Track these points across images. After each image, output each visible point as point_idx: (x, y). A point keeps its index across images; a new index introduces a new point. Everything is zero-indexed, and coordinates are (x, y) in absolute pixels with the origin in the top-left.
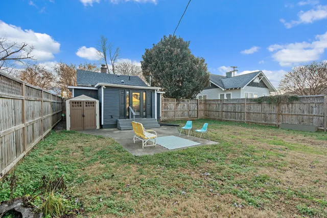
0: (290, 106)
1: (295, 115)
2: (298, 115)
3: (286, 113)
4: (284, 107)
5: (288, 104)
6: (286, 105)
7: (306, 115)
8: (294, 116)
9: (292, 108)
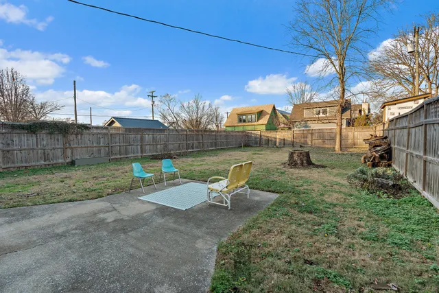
0: (79, 136)
1: (85, 147)
2: (88, 147)
3: (75, 146)
4: (71, 138)
5: (77, 134)
6: (74, 136)
7: (96, 147)
8: (84, 149)
9: (81, 139)
